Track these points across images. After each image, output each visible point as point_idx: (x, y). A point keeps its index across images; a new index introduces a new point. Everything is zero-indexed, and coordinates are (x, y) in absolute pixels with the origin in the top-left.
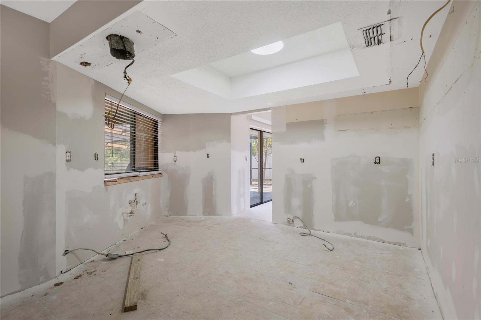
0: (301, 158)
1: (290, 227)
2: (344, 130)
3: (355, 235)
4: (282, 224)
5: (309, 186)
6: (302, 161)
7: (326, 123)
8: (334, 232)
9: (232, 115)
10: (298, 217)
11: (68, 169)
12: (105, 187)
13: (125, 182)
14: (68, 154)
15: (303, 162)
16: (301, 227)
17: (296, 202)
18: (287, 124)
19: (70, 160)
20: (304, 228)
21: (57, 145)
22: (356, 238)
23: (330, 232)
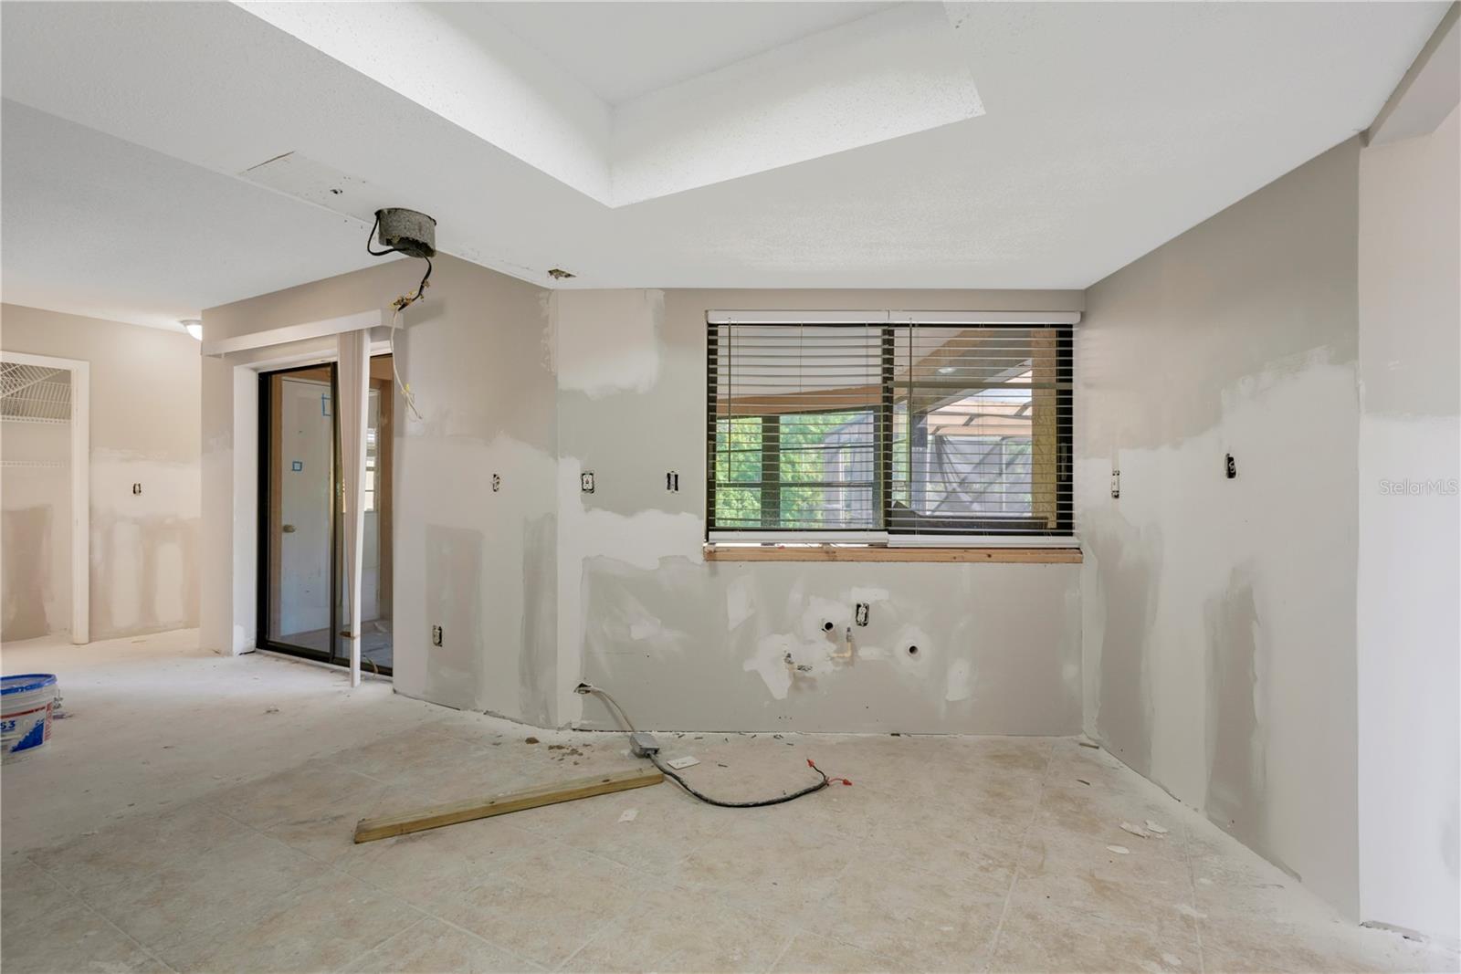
11: (587, 511)
12: (707, 564)
13: (803, 558)
14: (589, 478)
19: (592, 490)
21: (559, 458)
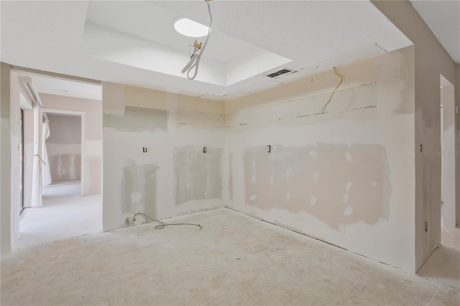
0: (144, 148)
1: (129, 227)
2: (184, 124)
3: (191, 212)
4: (118, 228)
5: (152, 176)
6: (145, 150)
7: (169, 115)
8: (175, 216)
9: (12, 68)
10: (139, 214)
15: (146, 152)
16: (143, 223)
17: (137, 197)
18: (126, 107)
20: (146, 223)
22: (191, 214)
23: (172, 217)
